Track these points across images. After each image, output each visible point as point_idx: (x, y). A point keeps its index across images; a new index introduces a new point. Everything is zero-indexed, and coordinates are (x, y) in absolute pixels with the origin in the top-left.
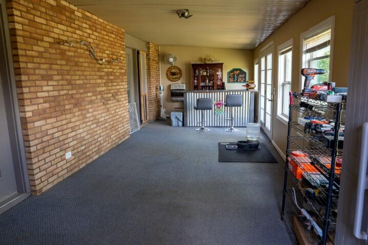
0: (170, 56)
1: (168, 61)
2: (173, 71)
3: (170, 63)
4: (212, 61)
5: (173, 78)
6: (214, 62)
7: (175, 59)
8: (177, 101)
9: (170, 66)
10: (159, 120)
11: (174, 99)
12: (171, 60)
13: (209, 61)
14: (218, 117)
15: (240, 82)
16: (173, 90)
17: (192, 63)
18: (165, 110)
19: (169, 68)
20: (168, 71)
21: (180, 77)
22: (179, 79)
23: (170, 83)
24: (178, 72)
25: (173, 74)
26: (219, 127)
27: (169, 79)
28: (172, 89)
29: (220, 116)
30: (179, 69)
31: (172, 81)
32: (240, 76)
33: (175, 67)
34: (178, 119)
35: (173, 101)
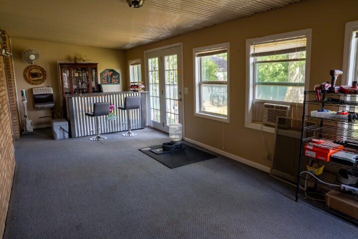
0: (29, 52)
1: (29, 58)
2: (34, 71)
3: (30, 61)
4: (84, 61)
5: (34, 81)
6: (86, 62)
7: (37, 56)
8: (43, 109)
9: (28, 65)
10: (25, 135)
11: (39, 106)
12: (32, 57)
13: (80, 60)
14: (110, 122)
15: (114, 83)
16: (37, 95)
17: (58, 62)
18: (30, 121)
19: (28, 68)
20: (25, 71)
21: (45, 78)
22: (42, 81)
23: (31, 86)
24: (41, 72)
25: (33, 75)
26: (112, 133)
27: (29, 82)
28: (34, 93)
29: (112, 121)
30: (42, 69)
31: (33, 84)
32: (114, 77)
33: (36, 67)
34: (64, 130)
35: (37, 109)
